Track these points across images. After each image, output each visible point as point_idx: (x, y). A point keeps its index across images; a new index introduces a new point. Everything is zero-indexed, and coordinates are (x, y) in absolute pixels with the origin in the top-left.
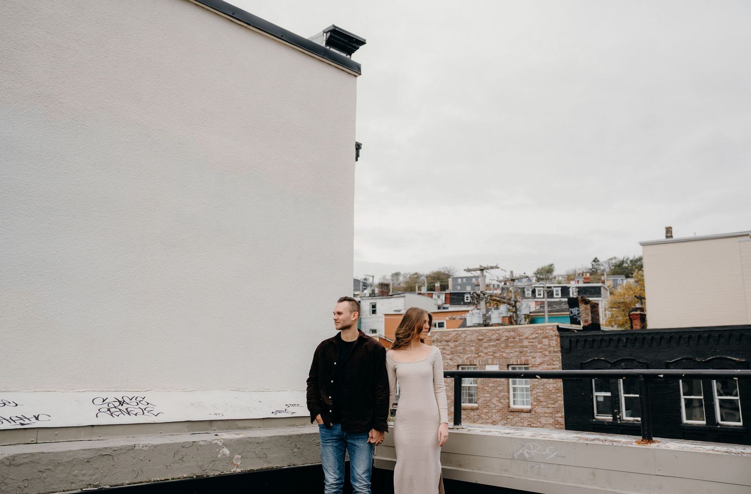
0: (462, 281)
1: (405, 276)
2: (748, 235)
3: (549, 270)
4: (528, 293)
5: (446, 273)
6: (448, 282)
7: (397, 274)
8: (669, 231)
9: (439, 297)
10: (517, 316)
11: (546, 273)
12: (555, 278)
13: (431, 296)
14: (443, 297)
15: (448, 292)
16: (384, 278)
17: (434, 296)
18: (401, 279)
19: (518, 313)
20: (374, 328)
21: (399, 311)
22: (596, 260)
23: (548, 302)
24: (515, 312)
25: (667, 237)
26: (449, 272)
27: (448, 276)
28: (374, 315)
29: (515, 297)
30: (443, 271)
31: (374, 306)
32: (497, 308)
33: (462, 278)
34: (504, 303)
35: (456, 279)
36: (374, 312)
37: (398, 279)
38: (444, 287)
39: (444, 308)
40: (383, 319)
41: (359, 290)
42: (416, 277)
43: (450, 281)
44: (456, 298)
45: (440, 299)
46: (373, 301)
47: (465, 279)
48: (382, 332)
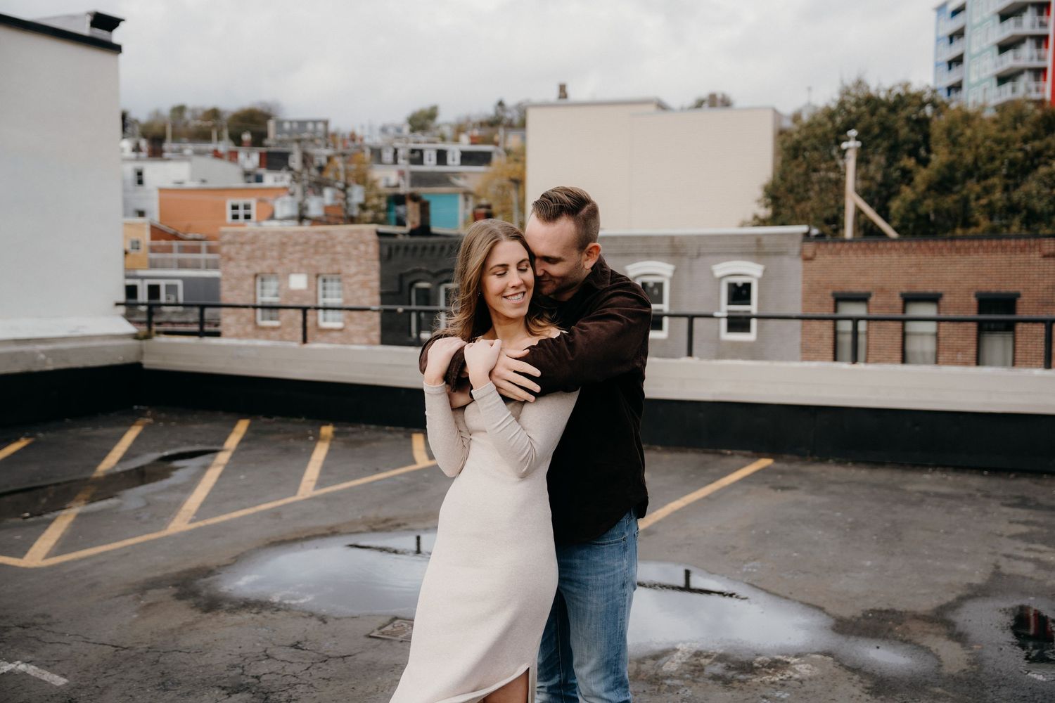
0: (291, 127)
1: (194, 111)
3: (432, 114)
4: (388, 156)
5: (266, 110)
6: (266, 126)
7: (180, 110)
9: (249, 157)
10: (348, 205)
11: (422, 121)
12: (438, 127)
13: (233, 156)
14: (255, 158)
15: (263, 150)
16: (157, 114)
17: (242, 156)
18: (188, 116)
20: (141, 207)
21: (182, 183)
22: (501, 104)
23: (412, 173)
24: (345, 199)
25: (560, 97)
26: (270, 109)
27: (267, 117)
28: (140, 187)
30: (259, 107)
31: (140, 174)
32: (320, 193)
33: (291, 122)
34: (328, 185)
35: (280, 123)
36: (140, 182)
37: (182, 117)
38: (259, 139)
39: (256, 180)
40: (156, 195)
42: (214, 114)
43: (271, 125)
44: (275, 161)
45: (250, 160)
46: (138, 165)
47: (295, 126)
48: (154, 216)
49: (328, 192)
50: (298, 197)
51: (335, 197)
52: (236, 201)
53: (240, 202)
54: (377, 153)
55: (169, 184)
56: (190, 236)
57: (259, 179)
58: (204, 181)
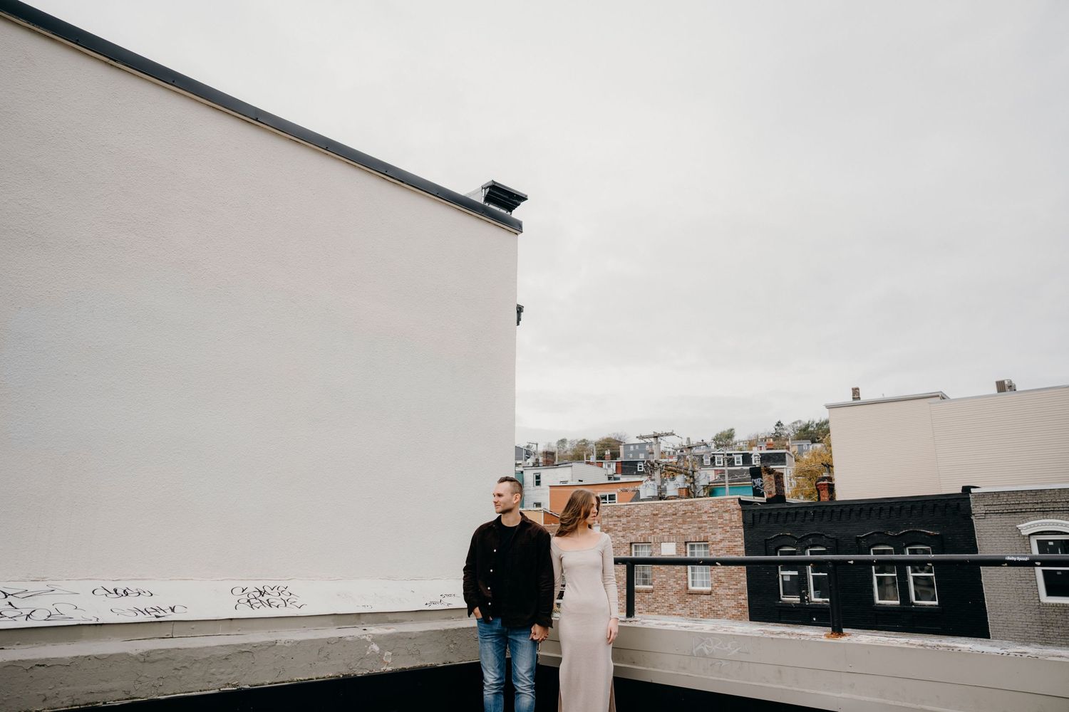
0: (634, 448)
1: (571, 443)
2: (938, 396)
3: (730, 435)
4: (707, 461)
5: (617, 439)
6: (619, 449)
7: (563, 441)
8: (856, 392)
9: (609, 466)
10: (695, 487)
11: (725, 439)
13: (600, 465)
14: (614, 466)
15: (619, 460)
16: (549, 445)
17: (604, 465)
18: (568, 446)
19: (696, 484)
20: (538, 501)
21: (566, 482)
22: (779, 424)
23: (729, 471)
24: (693, 483)
25: (854, 398)
26: (620, 439)
27: (620, 443)
28: (538, 487)
29: (693, 467)
30: (613, 438)
31: (538, 477)
32: (673, 479)
33: (634, 446)
34: (681, 473)
35: (626, 446)
36: (538, 483)
37: (564, 447)
38: (615, 456)
39: (615, 479)
40: (548, 490)
41: (522, 459)
42: (585, 443)
43: (622, 448)
44: (628, 467)
45: (610, 468)
46: (537, 472)
47: (637, 447)
48: (547, 506)
52: (604, 494)
54: (701, 458)
55: (557, 483)
58: (581, 480)
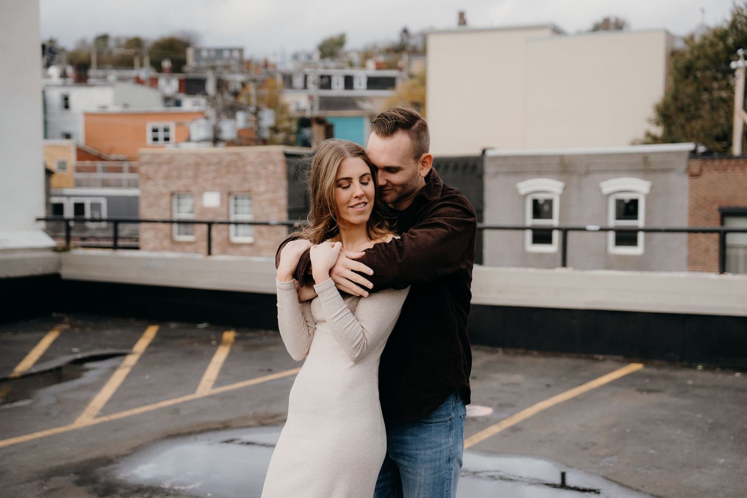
0: (209, 54)
1: (118, 40)
3: (341, 42)
5: (185, 39)
6: (185, 53)
7: (104, 38)
8: (462, 19)
9: (169, 83)
10: (259, 128)
11: (331, 48)
12: (346, 54)
13: (154, 82)
14: (175, 84)
15: (182, 76)
16: (83, 42)
17: (162, 82)
18: (112, 44)
20: (68, 129)
21: (104, 107)
22: (405, 31)
23: (321, 97)
24: (257, 122)
26: (189, 38)
27: (186, 45)
28: (66, 112)
30: (178, 36)
31: (66, 99)
32: (233, 117)
33: (209, 50)
35: (198, 51)
36: (67, 106)
37: (106, 45)
38: (178, 66)
39: (176, 101)
40: (81, 118)
42: (136, 43)
43: (190, 53)
44: (192, 86)
45: (170, 85)
46: (65, 91)
47: (213, 54)
48: (80, 139)
49: (241, 116)
50: (213, 121)
51: (247, 121)
52: (156, 125)
53: (160, 125)
54: (288, 80)
55: (93, 109)
56: (113, 156)
57: (178, 104)
58: (126, 106)
